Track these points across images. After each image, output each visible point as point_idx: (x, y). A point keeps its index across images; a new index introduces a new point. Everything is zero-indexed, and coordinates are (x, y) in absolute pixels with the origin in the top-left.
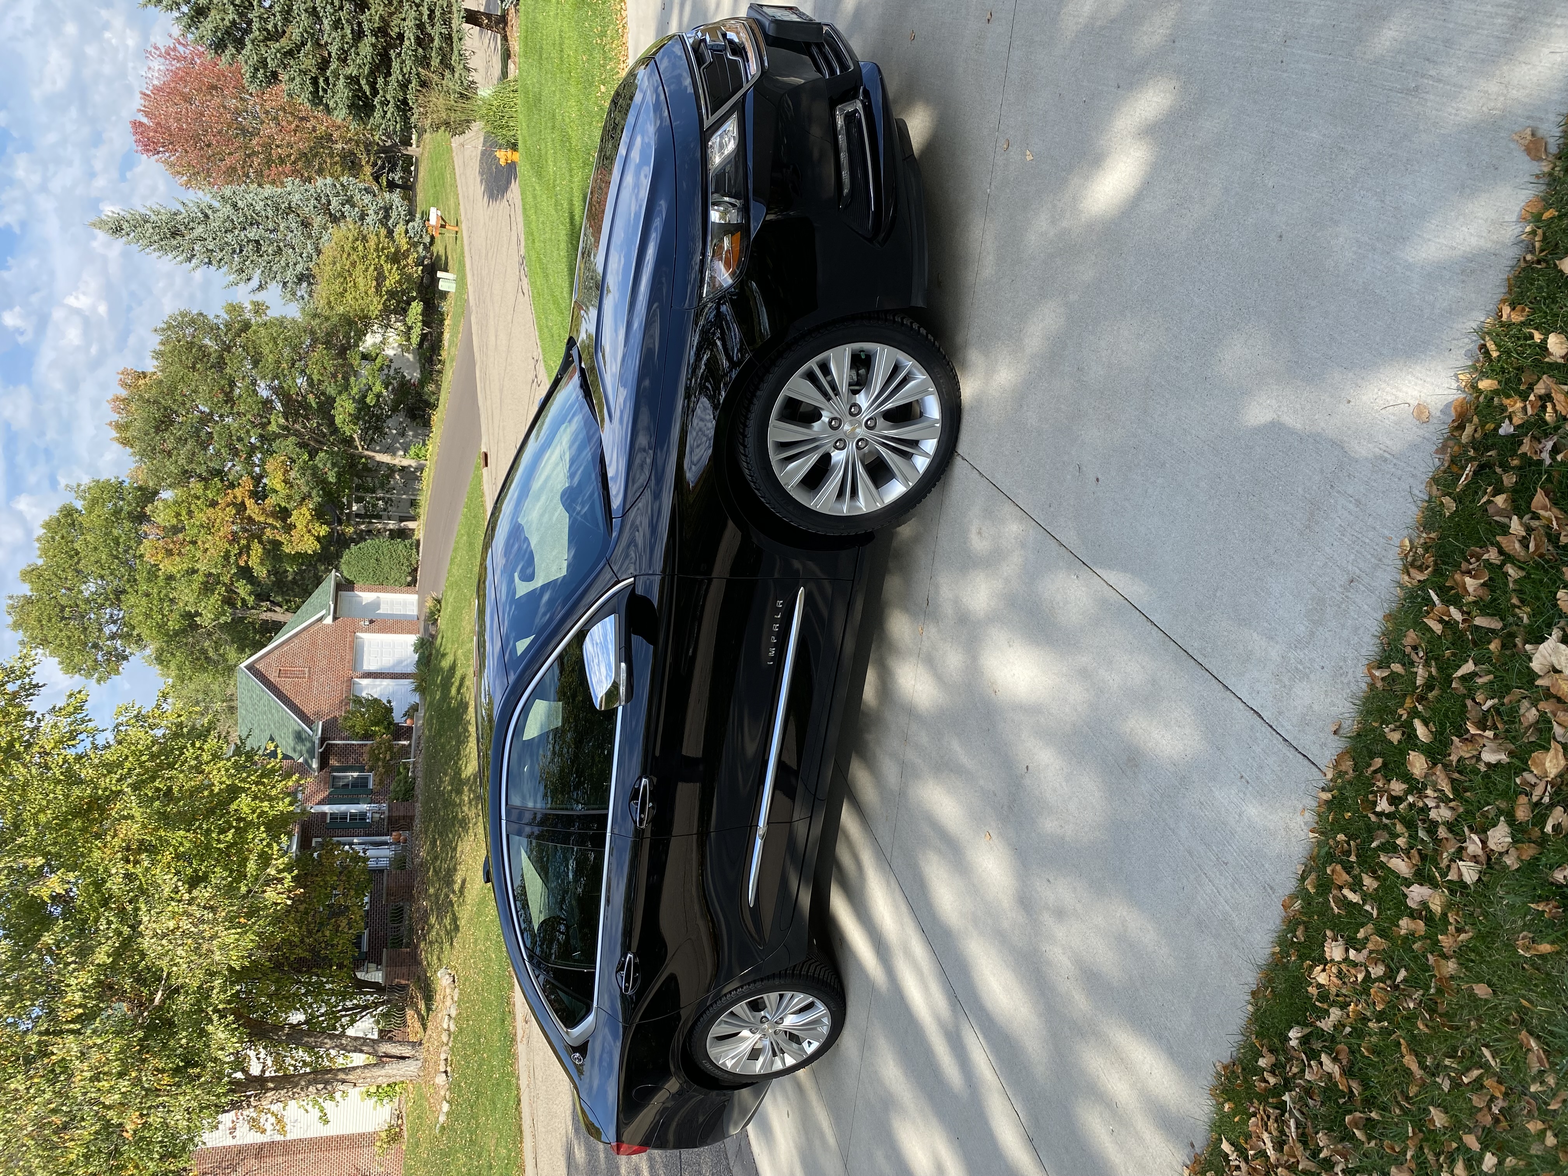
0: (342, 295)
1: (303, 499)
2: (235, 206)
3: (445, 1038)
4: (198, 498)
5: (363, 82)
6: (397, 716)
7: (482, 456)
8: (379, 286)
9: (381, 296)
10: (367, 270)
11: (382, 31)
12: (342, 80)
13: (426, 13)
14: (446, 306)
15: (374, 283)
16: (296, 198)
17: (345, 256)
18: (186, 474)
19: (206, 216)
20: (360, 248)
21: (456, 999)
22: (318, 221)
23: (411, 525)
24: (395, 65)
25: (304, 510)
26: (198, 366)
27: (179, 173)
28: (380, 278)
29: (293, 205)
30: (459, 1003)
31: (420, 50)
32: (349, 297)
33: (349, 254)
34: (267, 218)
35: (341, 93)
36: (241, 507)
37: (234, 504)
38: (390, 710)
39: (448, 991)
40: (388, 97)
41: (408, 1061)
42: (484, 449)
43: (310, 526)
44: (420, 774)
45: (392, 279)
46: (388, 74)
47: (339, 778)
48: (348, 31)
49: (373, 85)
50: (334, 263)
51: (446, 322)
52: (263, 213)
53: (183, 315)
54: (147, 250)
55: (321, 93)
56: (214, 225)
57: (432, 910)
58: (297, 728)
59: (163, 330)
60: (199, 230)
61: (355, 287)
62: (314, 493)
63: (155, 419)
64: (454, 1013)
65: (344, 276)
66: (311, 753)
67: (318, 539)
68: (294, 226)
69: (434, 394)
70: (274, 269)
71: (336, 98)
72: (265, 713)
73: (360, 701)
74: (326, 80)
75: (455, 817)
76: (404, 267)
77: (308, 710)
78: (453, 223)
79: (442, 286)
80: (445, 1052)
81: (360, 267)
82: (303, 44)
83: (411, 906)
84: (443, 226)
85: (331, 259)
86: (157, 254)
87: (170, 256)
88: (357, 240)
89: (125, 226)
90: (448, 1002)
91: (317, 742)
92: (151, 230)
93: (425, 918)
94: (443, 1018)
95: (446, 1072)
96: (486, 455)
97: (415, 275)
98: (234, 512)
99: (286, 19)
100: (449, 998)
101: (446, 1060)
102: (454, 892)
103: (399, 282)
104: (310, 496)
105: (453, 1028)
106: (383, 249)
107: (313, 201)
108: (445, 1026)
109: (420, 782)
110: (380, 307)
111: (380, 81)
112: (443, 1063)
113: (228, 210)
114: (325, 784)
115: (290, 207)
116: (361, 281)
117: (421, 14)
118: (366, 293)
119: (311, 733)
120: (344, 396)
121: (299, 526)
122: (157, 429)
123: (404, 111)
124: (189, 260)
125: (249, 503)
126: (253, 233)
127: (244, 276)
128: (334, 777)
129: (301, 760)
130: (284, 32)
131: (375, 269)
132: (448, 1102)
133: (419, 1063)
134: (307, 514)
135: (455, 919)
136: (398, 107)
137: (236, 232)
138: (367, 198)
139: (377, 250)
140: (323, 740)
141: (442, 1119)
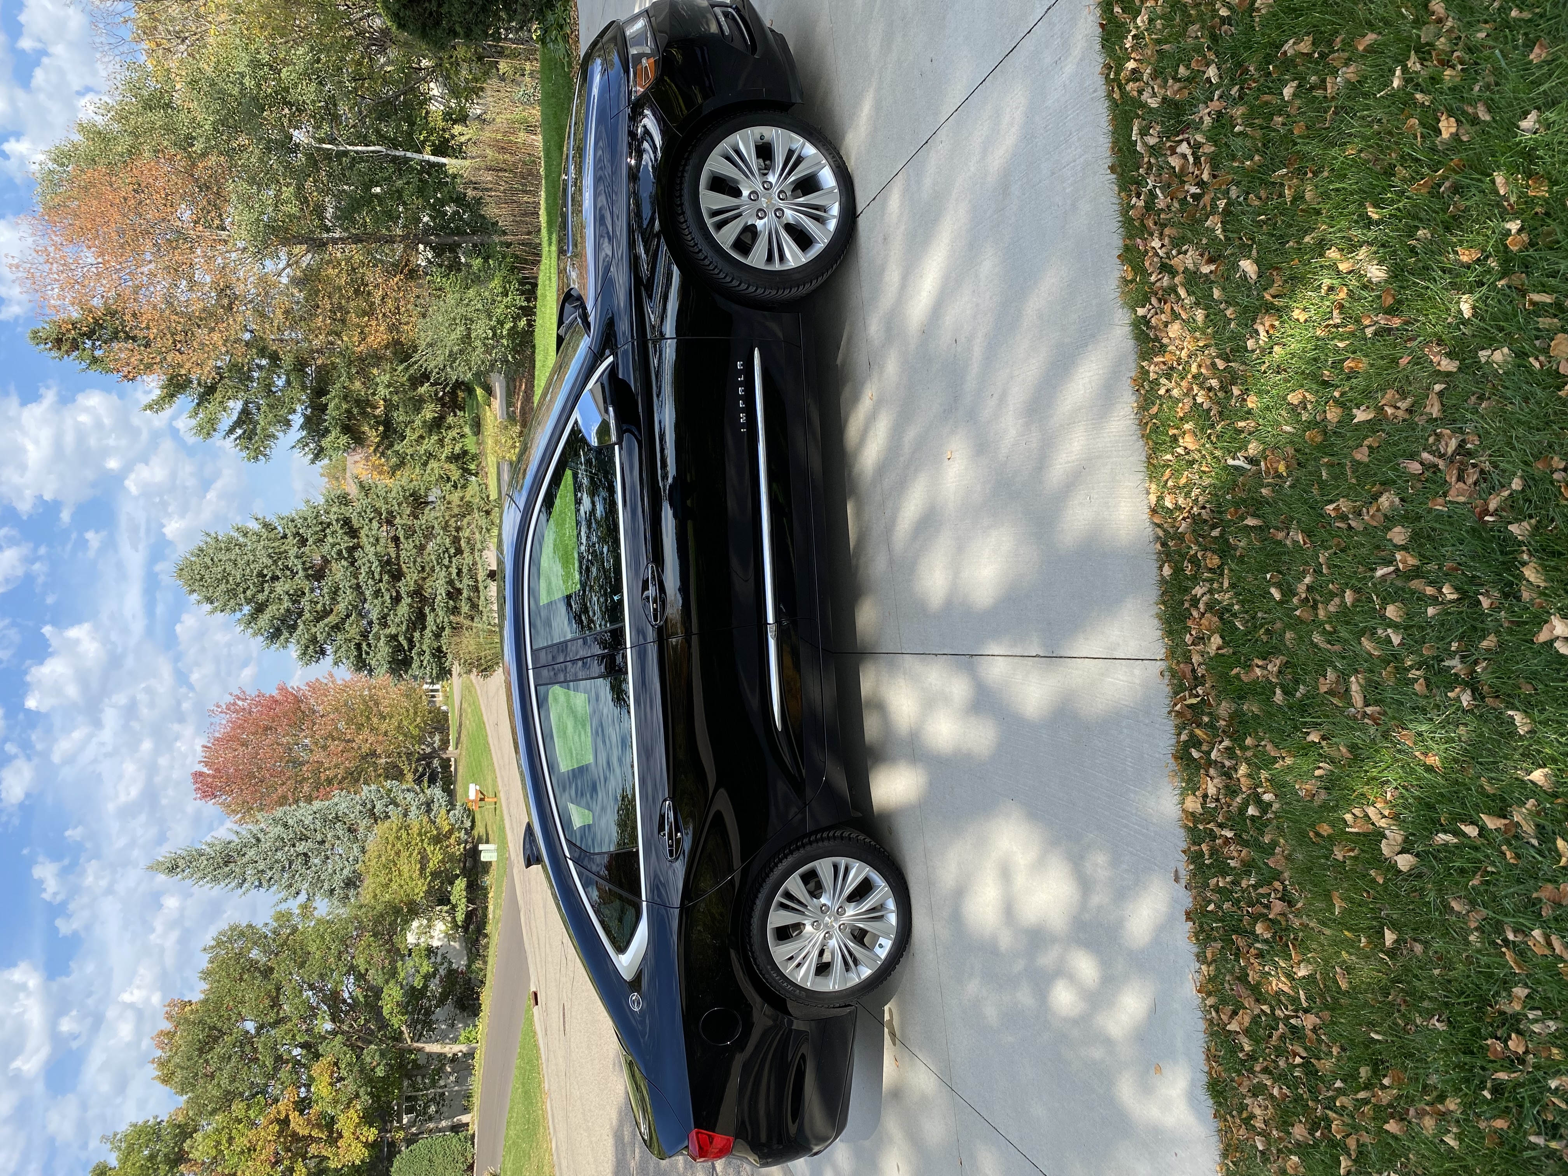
0: (387, 885)
1: (350, 1101)
2: (286, 825)
4: (240, 1121)
5: (401, 639)
7: (532, 997)
8: (423, 869)
9: (425, 879)
10: (410, 856)
11: (417, 592)
12: (383, 639)
13: (454, 571)
14: (489, 880)
15: (418, 866)
16: (343, 807)
17: (390, 846)
18: (228, 1098)
19: (258, 840)
20: (404, 836)
22: (363, 824)
23: (465, 1118)
24: (430, 619)
25: (352, 1112)
26: (245, 977)
27: (233, 811)
28: (424, 861)
29: (340, 814)
31: (451, 602)
32: (394, 886)
33: (394, 846)
34: (316, 831)
35: (382, 652)
36: (285, 1122)
37: (278, 1121)
40: (425, 648)
42: (533, 989)
43: (358, 1132)
45: (435, 858)
46: (424, 628)
48: (387, 597)
49: (411, 641)
50: (380, 856)
51: (490, 896)
52: (312, 826)
53: (233, 929)
54: (201, 883)
55: (364, 656)
56: (265, 846)
59: (213, 947)
60: (251, 853)
61: (400, 875)
62: (362, 1091)
63: (199, 1041)
65: (390, 866)
67: (366, 1145)
68: (340, 833)
69: (481, 970)
70: (322, 877)
71: (379, 656)
74: (369, 645)
76: (447, 847)
78: (491, 794)
79: (484, 857)
81: (404, 854)
82: (348, 616)
84: (482, 800)
85: (376, 853)
86: (209, 885)
87: (223, 884)
88: (401, 828)
89: (181, 863)
92: (205, 862)
96: (536, 994)
97: (458, 853)
98: (277, 1128)
99: (333, 599)
103: (442, 861)
104: (357, 1096)
106: (426, 833)
107: (358, 807)
110: (425, 888)
111: (417, 635)
113: (279, 829)
115: (337, 817)
116: (405, 868)
117: (450, 574)
118: (411, 877)
120: (392, 983)
121: (346, 1134)
122: (201, 1051)
123: (439, 658)
124: (241, 885)
125: (294, 1116)
126: (301, 847)
127: (293, 890)
130: (332, 610)
131: (419, 853)
134: (355, 1116)
136: (433, 655)
137: (286, 849)
138: (410, 796)
139: (420, 834)
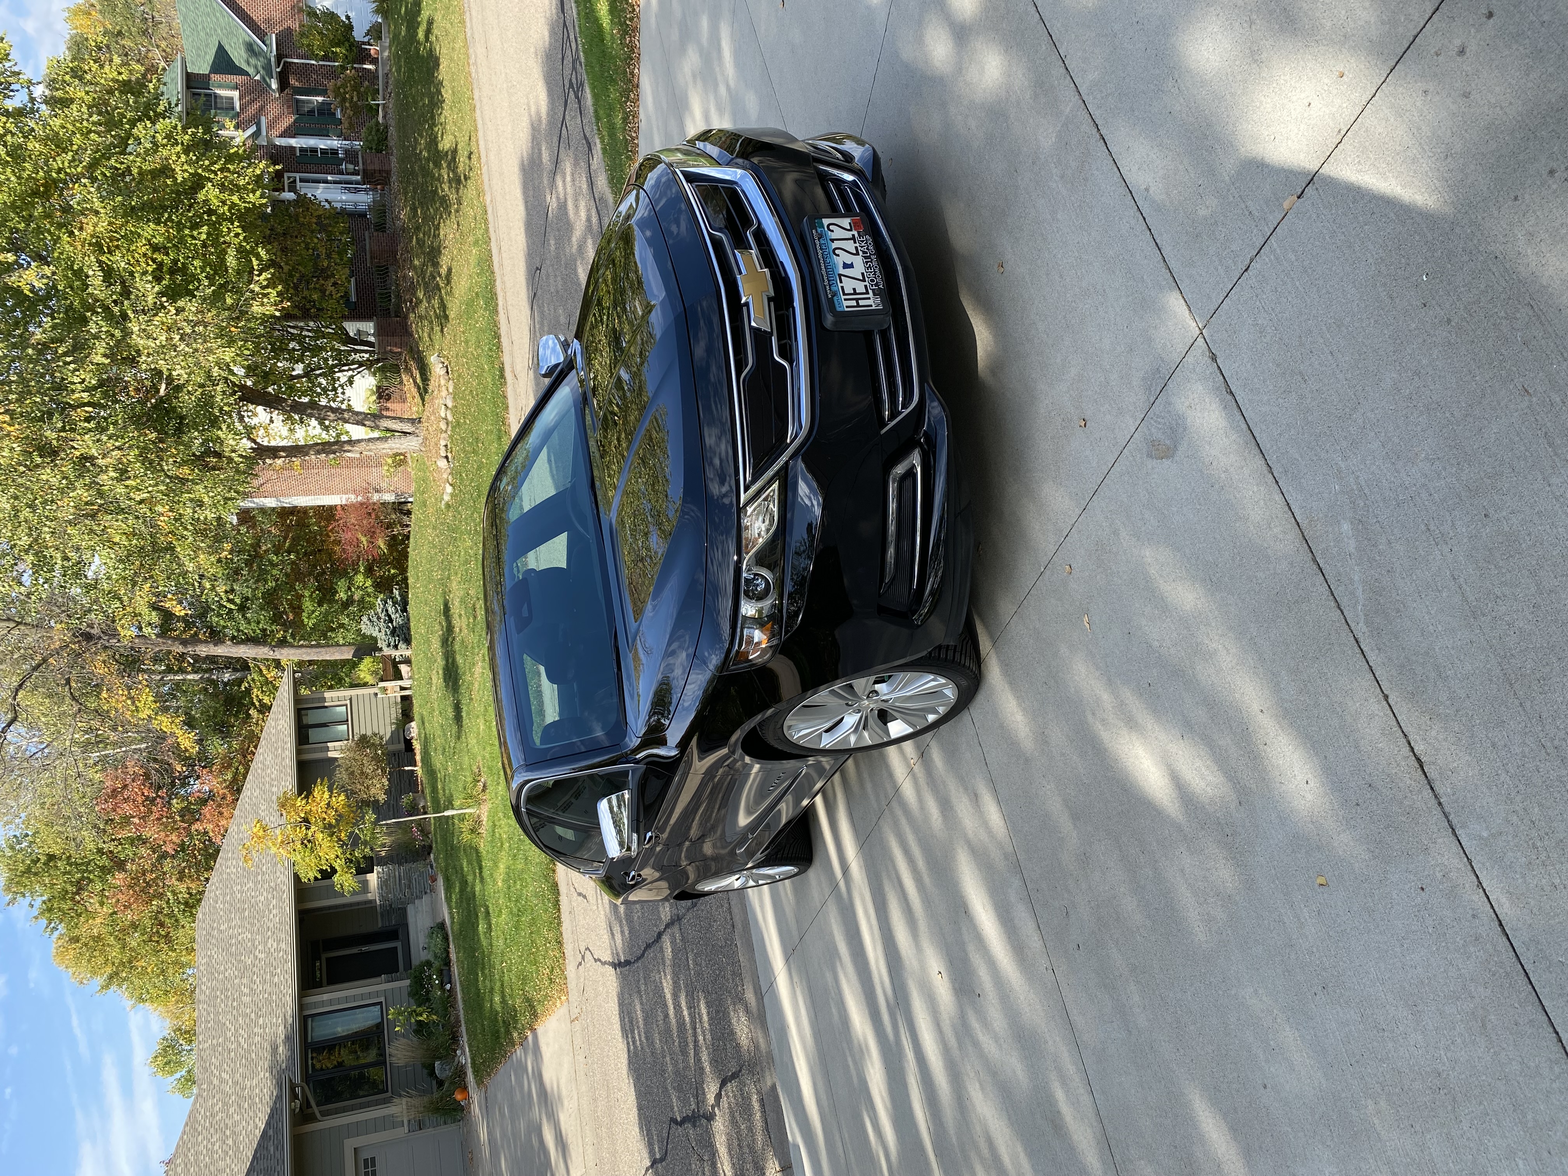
3: (443, 426)
6: (359, 34)
21: (451, 391)
30: (455, 396)
38: (350, 27)
39: (443, 382)
41: (410, 437)
44: (392, 122)
47: (303, 101)
57: (418, 281)
58: (247, 39)
64: (450, 405)
66: (267, 68)
72: (209, 15)
73: (315, 14)
75: (435, 192)
77: (257, 15)
80: (444, 439)
83: (397, 272)
90: (444, 393)
91: (273, 59)
93: (412, 289)
94: (439, 407)
95: (447, 457)
100: (444, 388)
101: (446, 446)
102: (440, 276)
105: (450, 418)
108: (443, 415)
109: (392, 130)
112: (443, 449)
114: (288, 107)
119: (265, 48)
128: (298, 101)
129: (258, 78)
132: (451, 485)
133: (420, 440)
135: (443, 306)
140: (279, 57)
141: (447, 498)
